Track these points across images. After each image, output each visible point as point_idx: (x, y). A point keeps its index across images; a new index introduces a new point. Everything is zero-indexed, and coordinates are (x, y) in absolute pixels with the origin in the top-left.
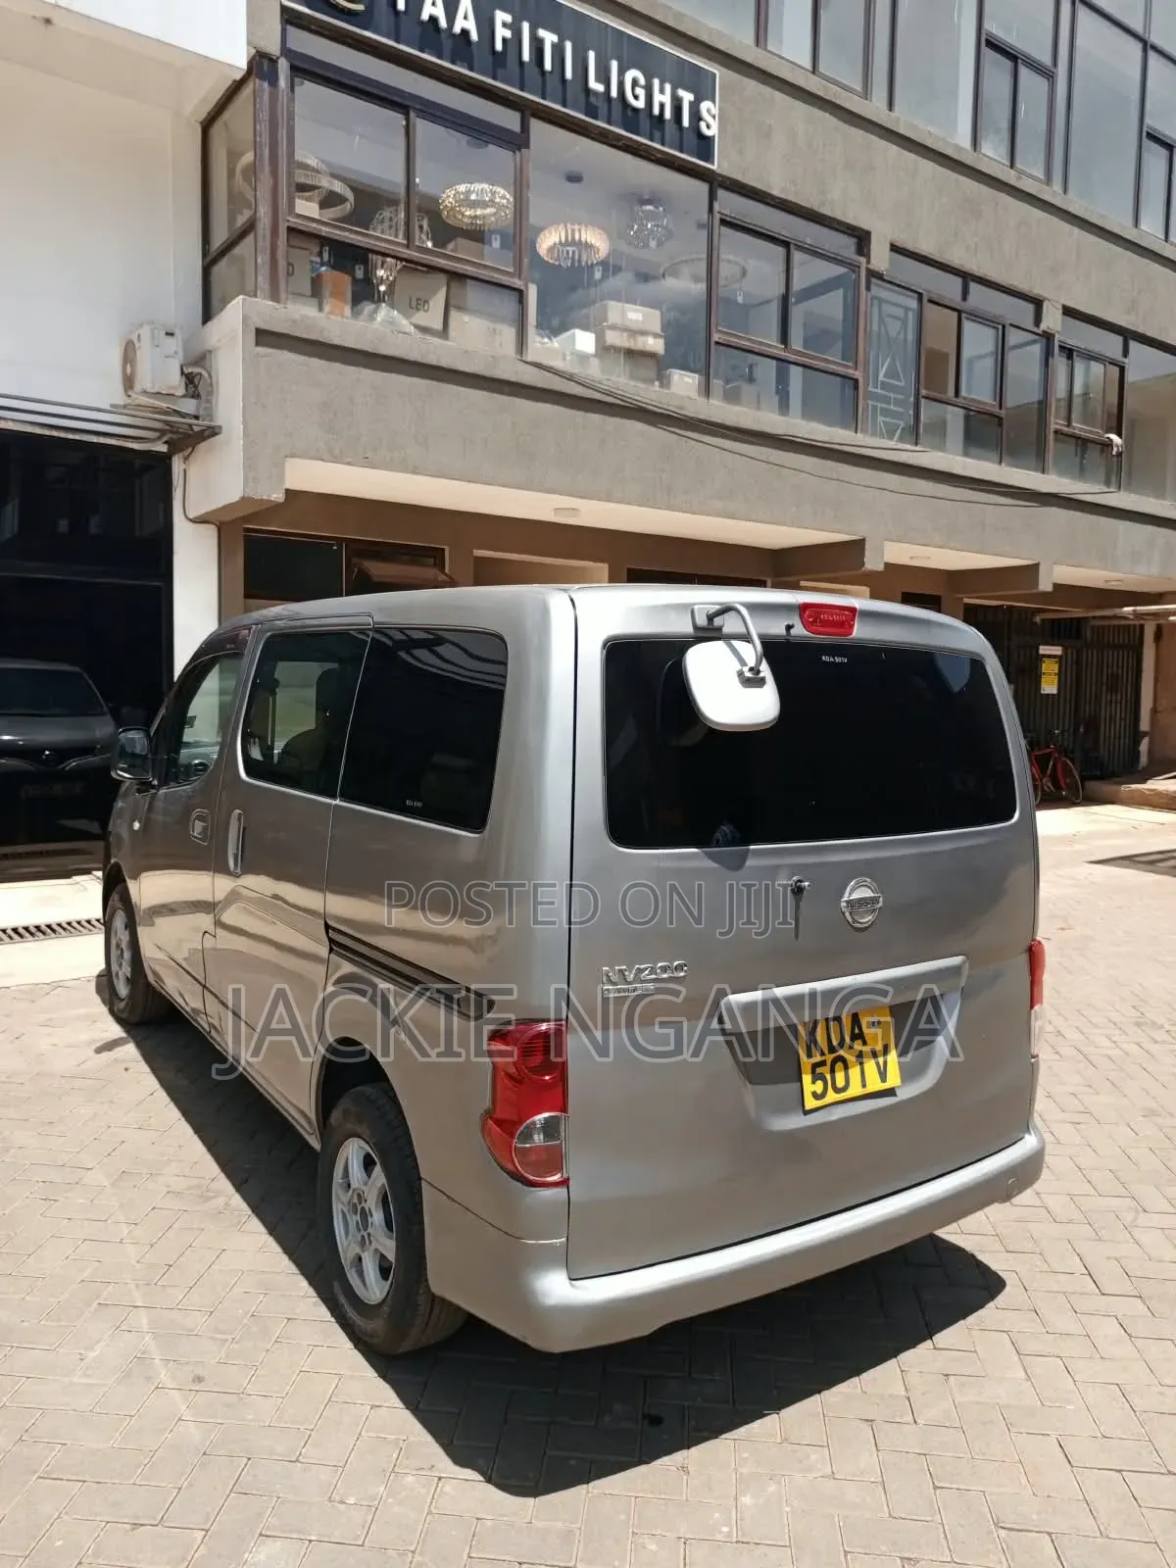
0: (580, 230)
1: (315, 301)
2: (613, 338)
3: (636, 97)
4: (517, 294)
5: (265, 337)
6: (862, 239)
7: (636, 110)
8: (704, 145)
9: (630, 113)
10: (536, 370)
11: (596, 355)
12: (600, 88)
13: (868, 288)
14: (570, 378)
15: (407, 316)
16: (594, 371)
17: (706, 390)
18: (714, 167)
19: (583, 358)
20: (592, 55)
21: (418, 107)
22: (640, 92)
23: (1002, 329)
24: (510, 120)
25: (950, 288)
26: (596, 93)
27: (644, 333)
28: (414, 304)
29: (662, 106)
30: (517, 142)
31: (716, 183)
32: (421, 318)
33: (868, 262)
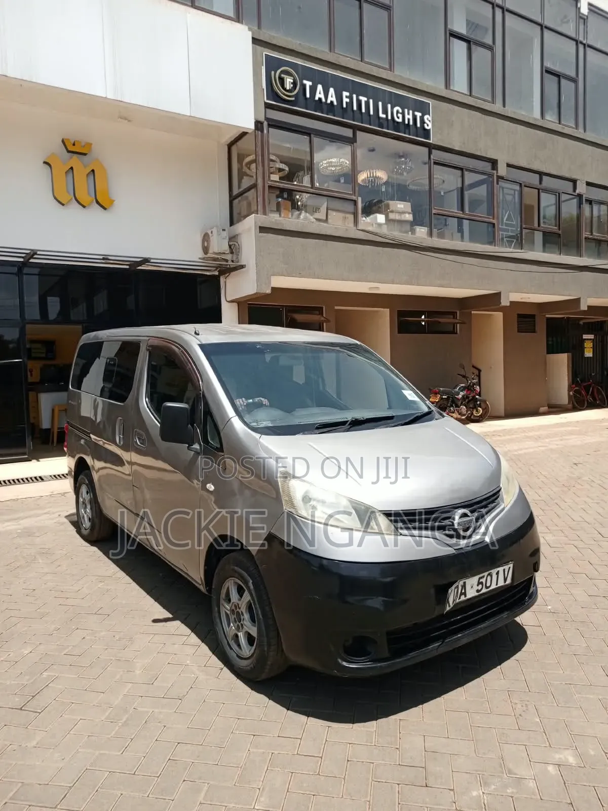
0: (376, 172)
1: (278, 213)
2: (392, 216)
3: (398, 118)
4: (353, 202)
5: (263, 229)
6: (494, 163)
7: (398, 122)
8: (426, 134)
9: (396, 124)
10: (362, 232)
11: (386, 224)
12: (384, 116)
13: (498, 184)
14: (376, 234)
15: (312, 215)
16: (385, 230)
17: (431, 234)
18: (431, 142)
19: (380, 225)
20: (380, 104)
21: (314, 133)
22: (400, 116)
23: (557, 194)
24: (348, 133)
25: (534, 179)
26: (382, 118)
27: (404, 213)
28: (314, 210)
29: (409, 120)
30: (352, 141)
31: (431, 147)
32: (317, 215)
33: (497, 173)
